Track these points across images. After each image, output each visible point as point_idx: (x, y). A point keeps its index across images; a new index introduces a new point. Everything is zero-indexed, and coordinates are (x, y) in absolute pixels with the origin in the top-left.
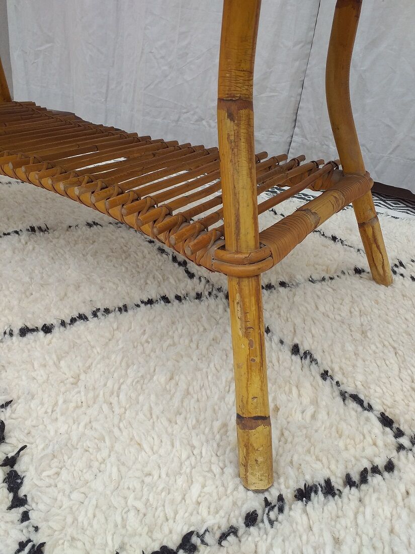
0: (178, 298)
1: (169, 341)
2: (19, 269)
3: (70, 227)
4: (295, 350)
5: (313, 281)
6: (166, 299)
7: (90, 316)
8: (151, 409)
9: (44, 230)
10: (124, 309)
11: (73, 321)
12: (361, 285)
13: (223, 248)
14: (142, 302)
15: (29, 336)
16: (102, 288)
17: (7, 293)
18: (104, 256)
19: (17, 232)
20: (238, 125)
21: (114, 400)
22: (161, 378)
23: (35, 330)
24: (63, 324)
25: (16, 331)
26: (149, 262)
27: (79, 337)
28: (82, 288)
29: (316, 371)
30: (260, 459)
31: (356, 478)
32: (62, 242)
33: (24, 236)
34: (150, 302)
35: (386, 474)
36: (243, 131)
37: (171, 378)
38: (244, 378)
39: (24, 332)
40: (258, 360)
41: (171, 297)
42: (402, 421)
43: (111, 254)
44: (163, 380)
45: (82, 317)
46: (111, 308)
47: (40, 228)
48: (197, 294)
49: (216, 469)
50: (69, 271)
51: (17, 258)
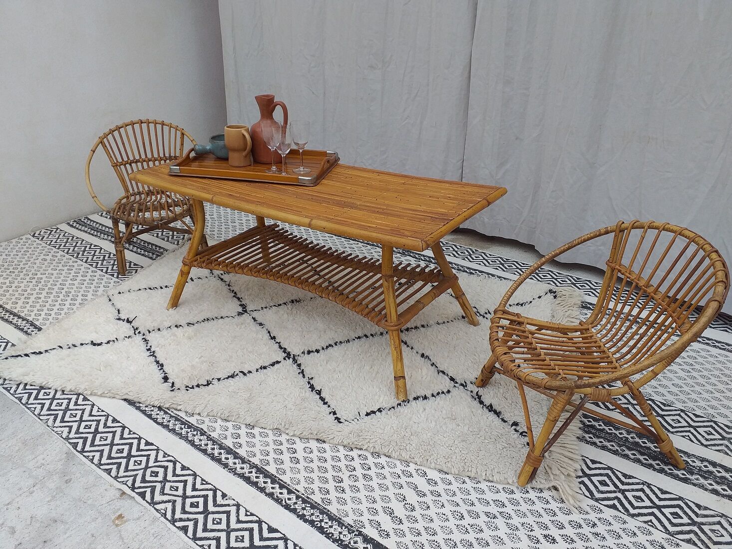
0: (372, 335)
1: (369, 354)
2: (295, 324)
3: (312, 298)
4: (423, 355)
5: (438, 324)
6: (366, 336)
7: (334, 345)
8: (365, 377)
9: (298, 301)
10: (348, 341)
11: (327, 347)
12: (463, 326)
13: (386, 321)
14: (356, 338)
15: (312, 354)
16: (336, 332)
17: (294, 337)
18: (333, 315)
19: (285, 304)
20: (389, 283)
21: (351, 376)
22: (367, 368)
23: (312, 351)
24: (323, 349)
25: (306, 352)
26: (356, 317)
27: (331, 354)
28: (327, 332)
29: (429, 363)
30: (402, 391)
31: (435, 394)
32: (310, 308)
33: (289, 306)
34: (359, 338)
35: (446, 394)
36: (390, 285)
37: (371, 368)
38: (396, 364)
39: (309, 352)
40: (400, 358)
41: (369, 335)
42: (458, 379)
43: (337, 314)
44: (368, 368)
45: (330, 345)
46: (343, 341)
47: (296, 300)
48: (381, 333)
49: (388, 394)
50: (318, 324)
51: (291, 319)
